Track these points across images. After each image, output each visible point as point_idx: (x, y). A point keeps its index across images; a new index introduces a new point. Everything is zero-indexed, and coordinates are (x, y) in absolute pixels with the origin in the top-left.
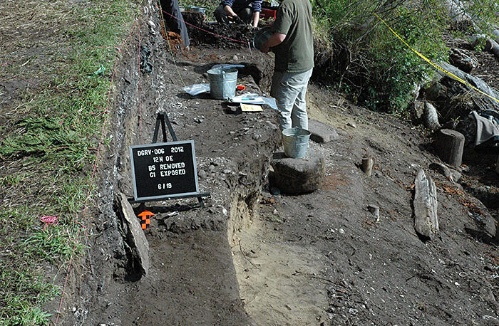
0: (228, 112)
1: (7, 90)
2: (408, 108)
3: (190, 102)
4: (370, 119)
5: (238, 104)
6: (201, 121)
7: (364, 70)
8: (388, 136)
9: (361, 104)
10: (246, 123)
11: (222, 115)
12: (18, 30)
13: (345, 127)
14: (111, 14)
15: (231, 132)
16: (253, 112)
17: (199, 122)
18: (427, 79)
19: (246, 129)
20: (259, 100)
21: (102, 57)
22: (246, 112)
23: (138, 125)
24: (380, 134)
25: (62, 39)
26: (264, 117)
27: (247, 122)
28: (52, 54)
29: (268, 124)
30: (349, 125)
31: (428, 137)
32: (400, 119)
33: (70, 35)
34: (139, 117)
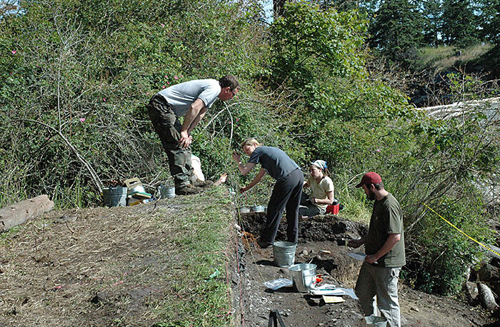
0: (312, 304)
1: (133, 299)
2: (463, 290)
3: (274, 296)
4: (430, 302)
5: (320, 296)
6: (288, 314)
7: (417, 255)
8: (450, 318)
9: (417, 287)
10: (331, 314)
11: (307, 307)
12: (128, 242)
13: (409, 312)
14: (207, 221)
15: (320, 324)
16: (335, 303)
17: (286, 316)
18: (477, 260)
19: (334, 320)
20: (339, 291)
21: (213, 262)
22: (329, 303)
23: (242, 322)
24: (443, 317)
25: (170, 248)
26: (348, 307)
27: (333, 313)
28: (166, 262)
29: (353, 314)
30: (412, 309)
31: (489, 317)
32: (457, 300)
33: (177, 244)
34: (242, 315)
